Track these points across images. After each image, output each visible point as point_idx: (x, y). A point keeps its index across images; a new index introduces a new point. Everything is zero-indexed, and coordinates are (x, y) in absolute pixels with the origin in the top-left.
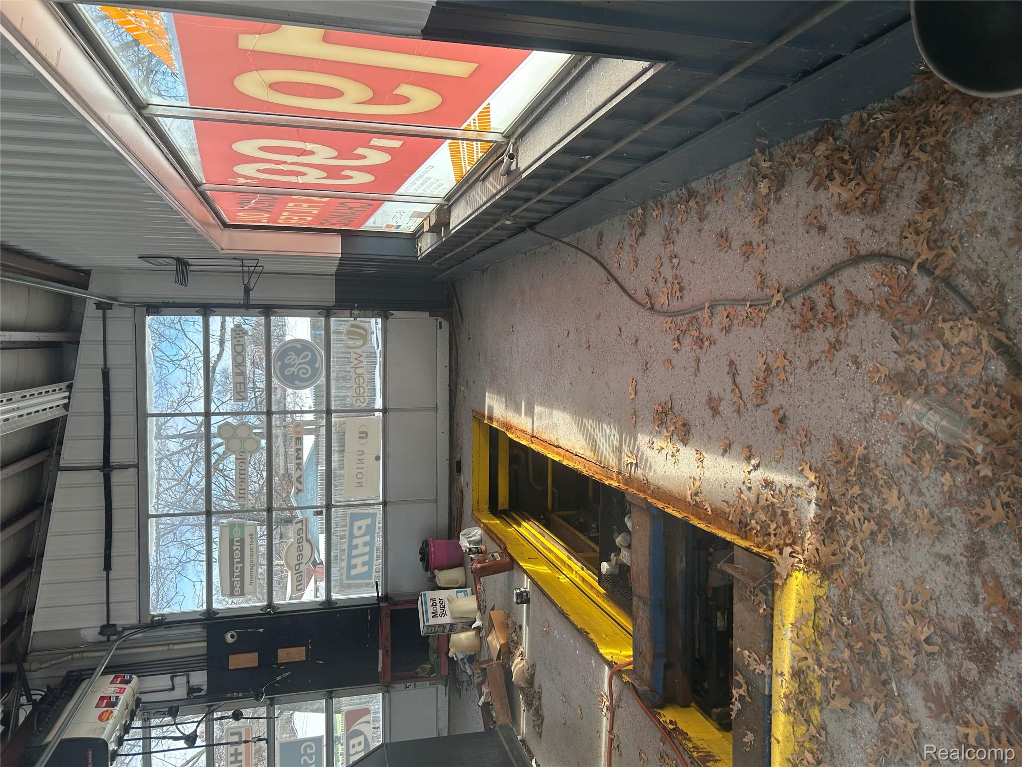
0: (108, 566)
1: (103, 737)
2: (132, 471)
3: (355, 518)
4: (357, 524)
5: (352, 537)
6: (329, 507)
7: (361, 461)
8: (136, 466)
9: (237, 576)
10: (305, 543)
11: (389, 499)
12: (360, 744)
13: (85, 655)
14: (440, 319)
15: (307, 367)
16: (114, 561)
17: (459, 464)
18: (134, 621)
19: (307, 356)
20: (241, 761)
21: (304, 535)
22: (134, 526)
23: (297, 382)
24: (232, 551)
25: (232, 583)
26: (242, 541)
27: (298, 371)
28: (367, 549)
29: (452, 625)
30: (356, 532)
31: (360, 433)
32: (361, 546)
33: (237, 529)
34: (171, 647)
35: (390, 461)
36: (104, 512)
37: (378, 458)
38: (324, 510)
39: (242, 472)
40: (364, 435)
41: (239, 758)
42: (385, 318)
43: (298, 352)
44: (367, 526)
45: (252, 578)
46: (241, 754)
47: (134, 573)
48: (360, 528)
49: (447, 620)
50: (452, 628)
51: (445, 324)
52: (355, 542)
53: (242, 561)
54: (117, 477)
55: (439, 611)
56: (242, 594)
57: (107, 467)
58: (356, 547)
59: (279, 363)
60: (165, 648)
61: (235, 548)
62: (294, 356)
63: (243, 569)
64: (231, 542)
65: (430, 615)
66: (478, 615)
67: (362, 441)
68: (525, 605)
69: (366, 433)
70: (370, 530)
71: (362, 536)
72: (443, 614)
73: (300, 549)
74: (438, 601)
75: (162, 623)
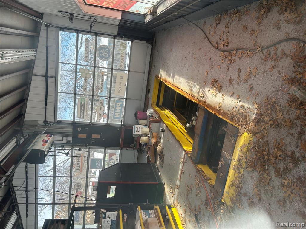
0: (46, 105)
1: (43, 150)
2: (54, 78)
3: (117, 101)
4: (118, 103)
5: (116, 107)
6: (110, 97)
7: (120, 85)
8: (55, 77)
9: (82, 113)
10: (102, 107)
11: (128, 98)
12: (112, 162)
13: (39, 128)
14: (149, 44)
15: (107, 54)
16: (48, 103)
17: (149, 90)
18: (53, 121)
19: (107, 51)
20: (80, 162)
21: (102, 104)
22: (54, 94)
23: (103, 58)
24: (81, 106)
25: (81, 115)
26: (84, 103)
27: (104, 55)
28: (120, 111)
29: (141, 135)
30: (117, 106)
31: (121, 77)
32: (118, 109)
33: (83, 100)
34: (63, 129)
35: (129, 86)
36: (45, 89)
37: (125, 85)
38: (108, 98)
39: (86, 83)
40: (122, 78)
41: (80, 161)
42: (132, 41)
43: (105, 49)
44: (120, 104)
45: (86, 114)
46: (80, 160)
47: (53, 108)
48: (118, 105)
49: (140, 133)
50: (142, 136)
51: (150, 46)
52: (117, 108)
53: (84, 109)
54: (49, 80)
55: (138, 131)
56: (83, 118)
57: (46, 76)
58: (117, 110)
59: (99, 52)
60: (61, 129)
61: (82, 105)
62: (103, 50)
63: (84, 111)
64: (81, 103)
65: (136, 131)
66: (149, 133)
67: (121, 79)
68: (163, 132)
69: (123, 77)
70: (121, 106)
71: (118, 107)
72: (139, 132)
73: (101, 108)
74: (138, 128)
75: (60, 122)
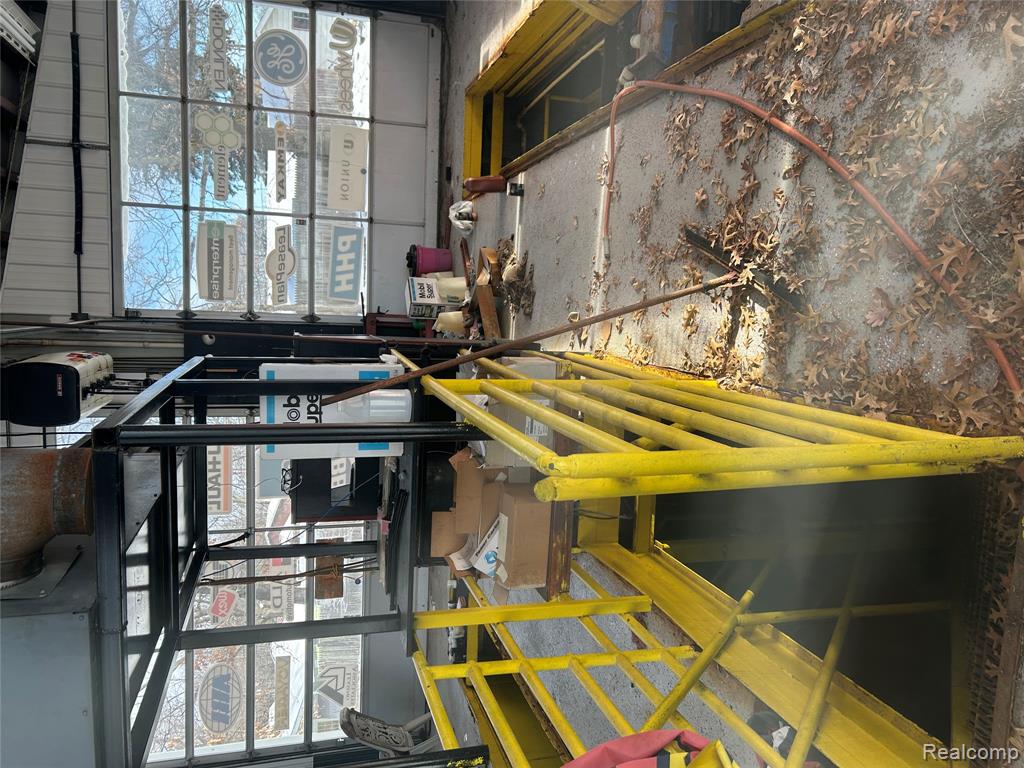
0: (78, 249)
2: (104, 154)
3: (339, 232)
4: (342, 239)
5: (337, 252)
6: (312, 216)
7: (346, 172)
8: (108, 148)
9: (216, 279)
10: (287, 252)
14: (432, 26)
15: (291, 62)
16: (85, 247)
17: (449, 170)
18: (108, 314)
19: (289, 51)
21: (286, 244)
22: (105, 213)
23: (279, 78)
24: (210, 252)
25: (210, 285)
26: (221, 242)
27: (281, 65)
28: (352, 267)
29: (439, 307)
30: (341, 248)
31: (346, 141)
32: (345, 262)
33: (215, 229)
34: (146, 344)
35: (376, 176)
37: (364, 172)
38: (307, 219)
39: (222, 168)
40: (349, 144)
42: (374, 18)
43: (281, 44)
44: (352, 242)
45: (231, 282)
47: (107, 263)
48: (344, 244)
49: (435, 301)
51: (438, 33)
52: (339, 257)
54: (87, 158)
55: (427, 293)
57: (77, 146)
58: (340, 263)
59: (261, 54)
60: (141, 345)
61: (214, 248)
62: (277, 48)
63: (221, 272)
64: (210, 241)
65: (418, 296)
66: (467, 294)
67: (347, 150)
68: (519, 198)
69: (351, 142)
70: (355, 248)
71: (345, 253)
72: (431, 295)
73: (282, 258)
74: (425, 286)
